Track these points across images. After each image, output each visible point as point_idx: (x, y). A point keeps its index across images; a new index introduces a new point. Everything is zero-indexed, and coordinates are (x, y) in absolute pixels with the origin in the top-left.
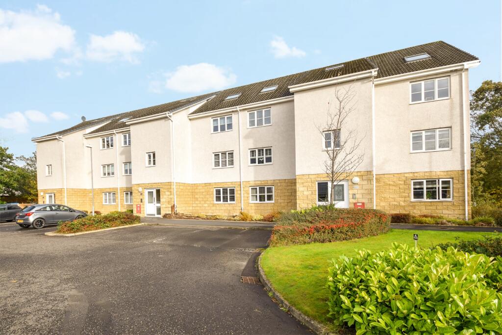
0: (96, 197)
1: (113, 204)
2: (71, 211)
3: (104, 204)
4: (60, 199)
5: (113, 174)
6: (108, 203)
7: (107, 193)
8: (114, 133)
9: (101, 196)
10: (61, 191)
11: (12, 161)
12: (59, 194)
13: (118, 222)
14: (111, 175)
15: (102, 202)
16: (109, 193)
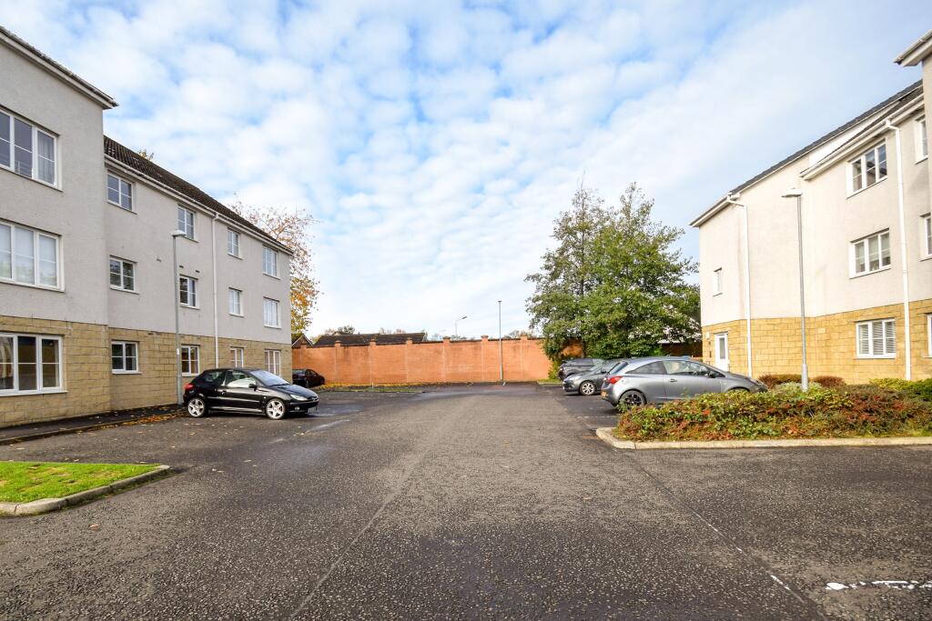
0: (835, 336)
1: (886, 355)
2: (713, 376)
3: (859, 355)
4: (737, 346)
5: (887, 261)
6: (871, 354)
7: (870, 324)
8: (888, 131)
9: (850, 333)
10: (738, 326)
11: (680, 277)
12: (735, 334)
13: (819, 420)
14: (881, 267)
15: (853, 352)
16: (877, 323)
